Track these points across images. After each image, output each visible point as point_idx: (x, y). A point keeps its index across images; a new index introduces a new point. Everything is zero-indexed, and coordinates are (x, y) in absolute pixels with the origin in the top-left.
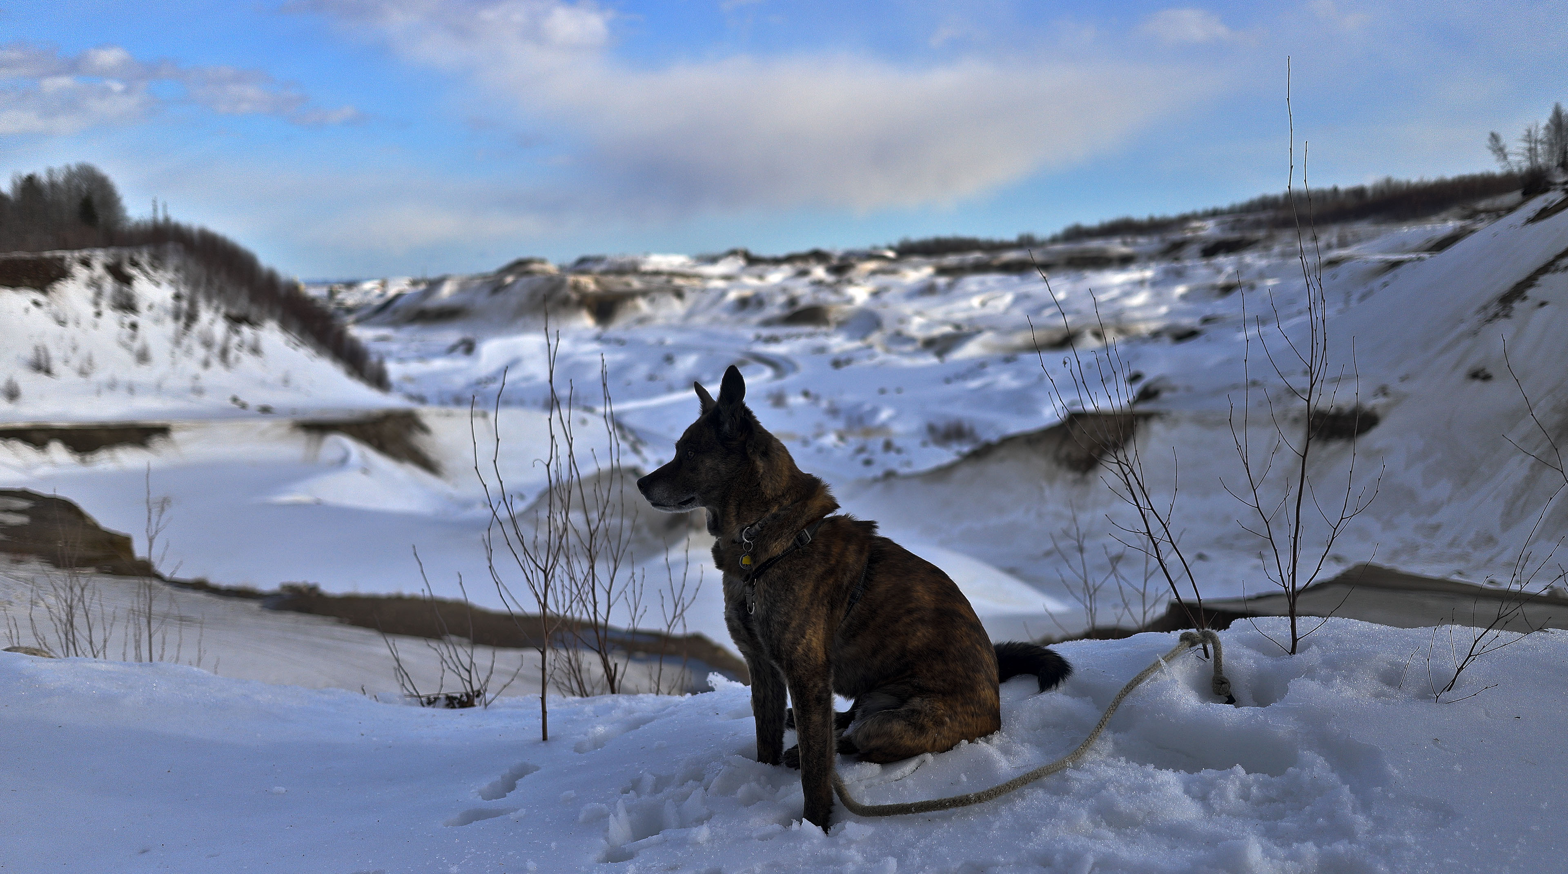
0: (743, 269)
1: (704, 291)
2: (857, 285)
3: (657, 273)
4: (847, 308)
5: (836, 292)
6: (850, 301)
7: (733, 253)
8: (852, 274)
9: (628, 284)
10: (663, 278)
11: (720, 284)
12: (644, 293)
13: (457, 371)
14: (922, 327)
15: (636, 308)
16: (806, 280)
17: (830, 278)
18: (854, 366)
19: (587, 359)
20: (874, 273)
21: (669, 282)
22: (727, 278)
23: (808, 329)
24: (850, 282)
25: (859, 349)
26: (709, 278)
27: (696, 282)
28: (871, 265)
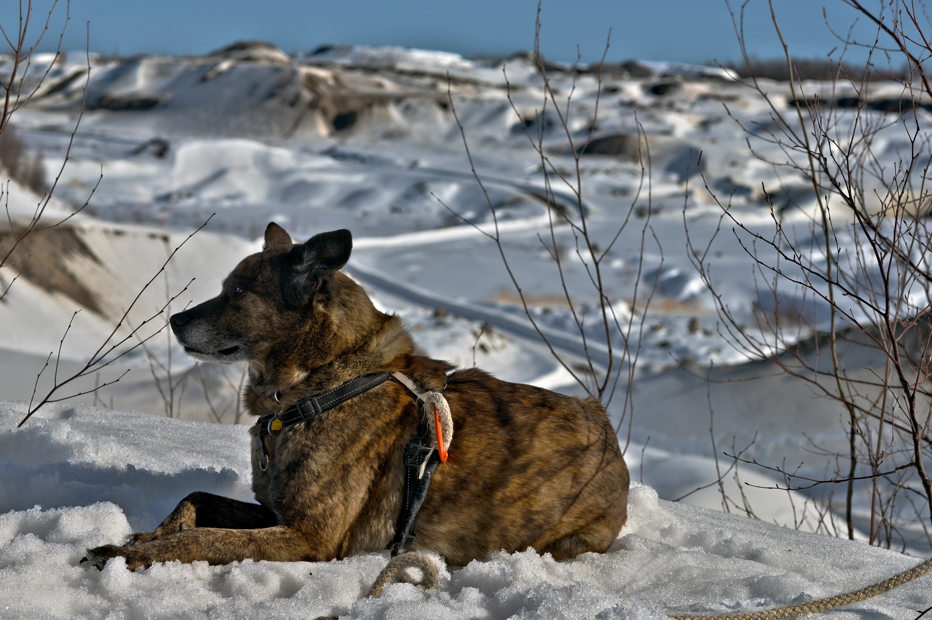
0: (532, 78)
1: (478, 102)
2: (680, 111)
3: (418, 74)
4: (663, 139)
5: (651, 118)
6: (668, 132)
7: (522, 56)
8: (675, 97)
9: (380, 85)
10: (427, 81)
11: (501, 95)
12: (398, 100)
13: (143, 179)
14: (760, 174)
15: (387, 118)
16: (615, 99)
17: (647, 100)
18: (664, 216)
19: (312, 178)
20: (704, 98)
21: (433, 86)
22: (508, 87)
23: (610, 163)
24: (671, 107)
25: (674, 196)
26: (488, 85)
27: (469, 92)
28: (702, 88)
